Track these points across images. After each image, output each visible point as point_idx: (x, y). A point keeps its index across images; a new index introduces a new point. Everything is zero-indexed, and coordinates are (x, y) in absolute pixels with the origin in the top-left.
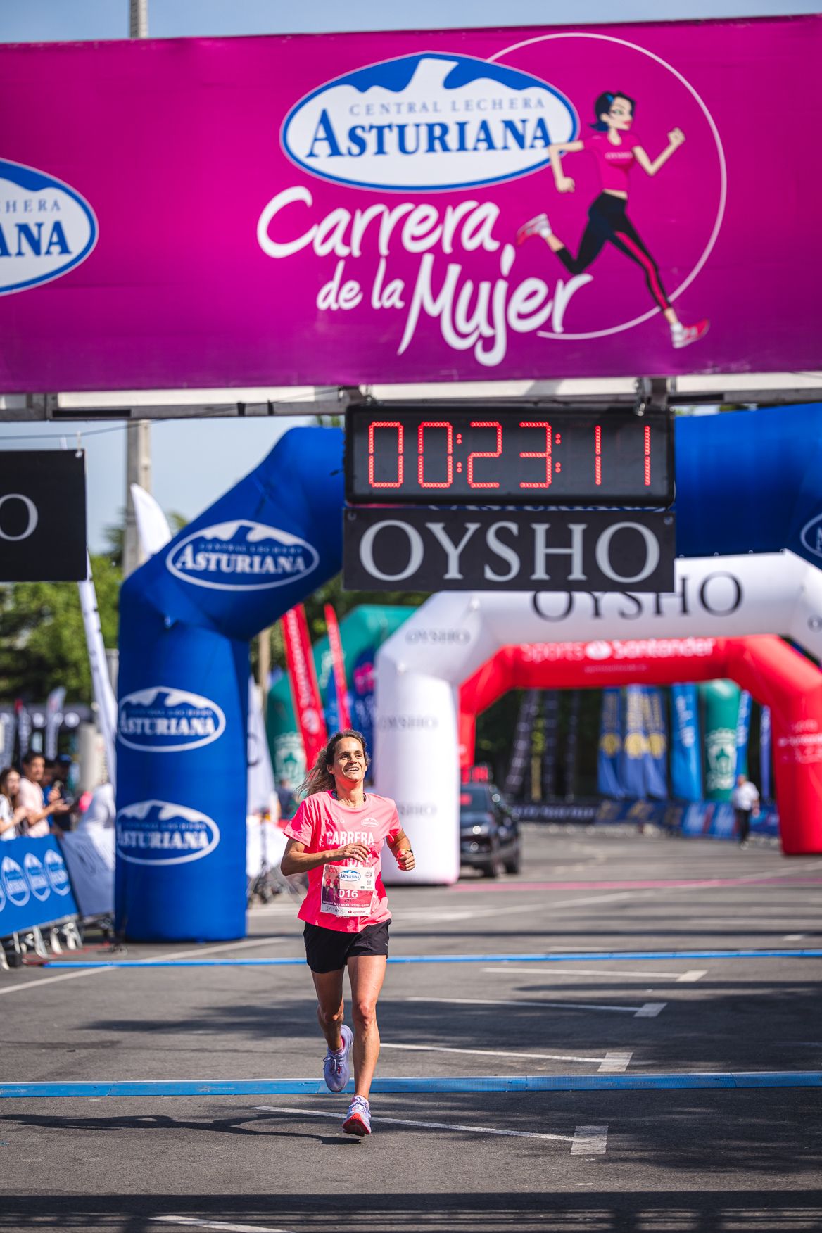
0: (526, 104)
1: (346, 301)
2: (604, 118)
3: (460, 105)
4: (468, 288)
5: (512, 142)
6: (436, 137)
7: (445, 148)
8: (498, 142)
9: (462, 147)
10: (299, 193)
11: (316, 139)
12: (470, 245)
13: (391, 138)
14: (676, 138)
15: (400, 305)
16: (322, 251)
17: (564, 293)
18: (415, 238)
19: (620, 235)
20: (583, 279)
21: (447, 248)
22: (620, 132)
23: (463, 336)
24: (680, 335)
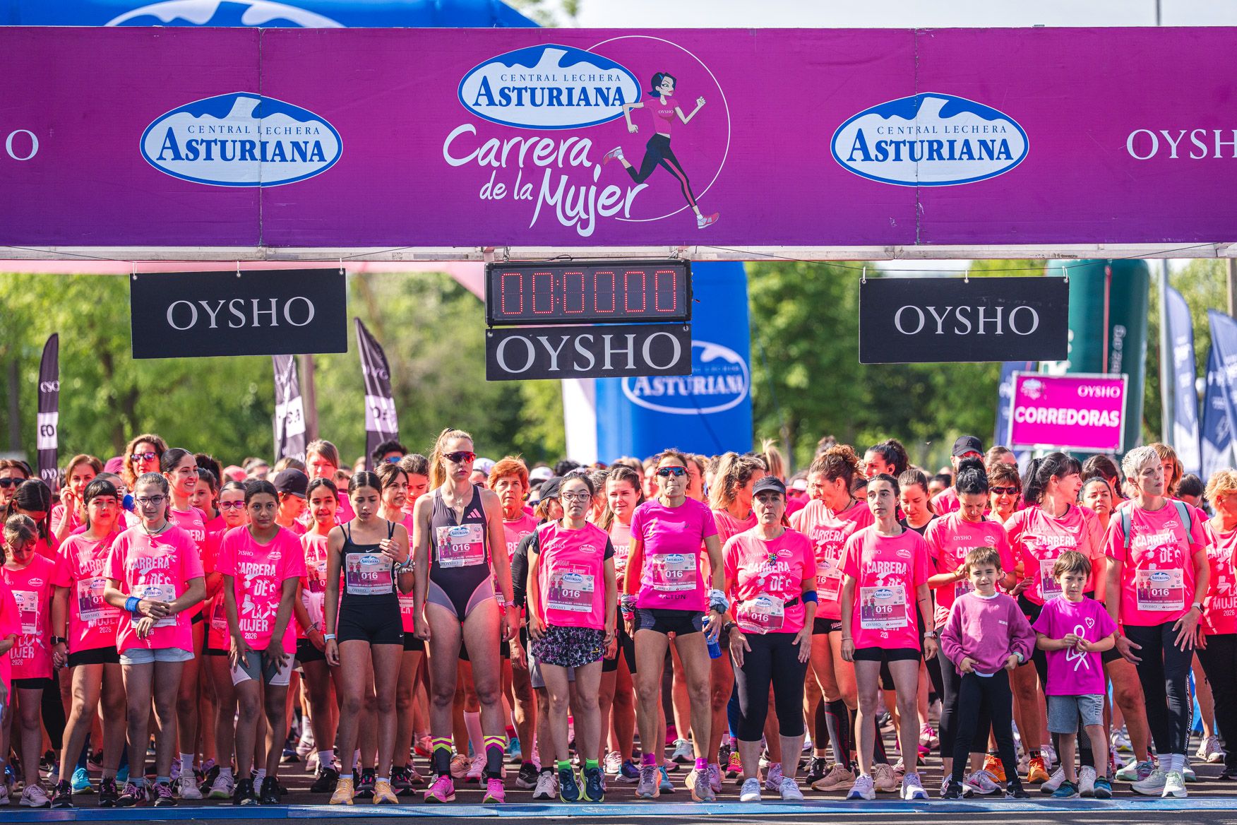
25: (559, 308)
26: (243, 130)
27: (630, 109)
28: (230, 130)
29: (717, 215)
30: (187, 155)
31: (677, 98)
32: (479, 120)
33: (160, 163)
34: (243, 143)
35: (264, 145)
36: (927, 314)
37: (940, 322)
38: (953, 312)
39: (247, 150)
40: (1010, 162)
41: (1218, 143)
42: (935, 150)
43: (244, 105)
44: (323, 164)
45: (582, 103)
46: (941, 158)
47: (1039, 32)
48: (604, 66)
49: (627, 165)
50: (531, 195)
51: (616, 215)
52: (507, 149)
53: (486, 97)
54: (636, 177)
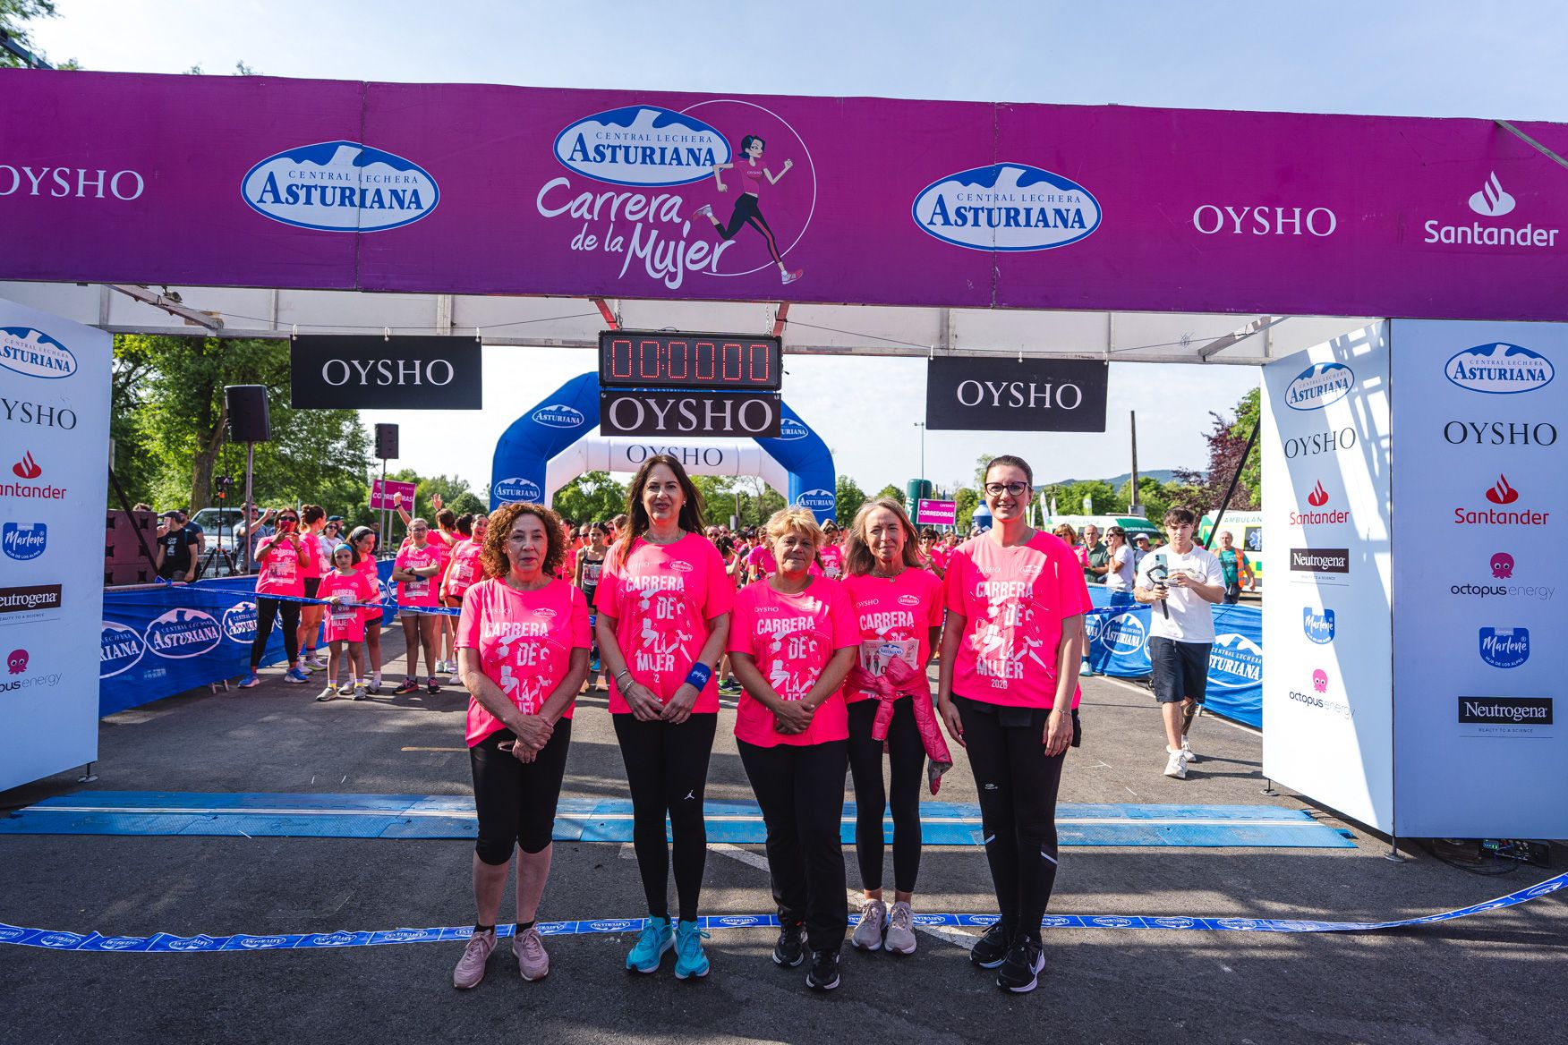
0: (701, 139)
1: (588, 246)
2: (747, 150)
4: (662, 243)
5: (692, 161)
6: (648, 156)
7: (653, 162)
8: (684, 161)
9: (662, 162)
10: (563, 181)
11: (575, 150)
12: (665, 219)
13: (620, 154)
14: (788, 164)
15: (620, 250)
16: (575, 215)
17: (718, 251)
18: (631, 213)
19: (754, 219)
20: (731, 242)
21: (651, 220)
22: (755, 159)
23: (658, 271)
24: (786, 277)
25: (664, 373)
26: (344, 177)
27: (720, 169)
28: (331, 176)
29: (801, 272)
30: (287, 199)
31: (764, 160)
32: (575, 176)
33: (260, 205)
34: (343, 190)
35: (363, 192)
36: (986, 389)
37: (996, 395)
38: (1008, 387)
39: (347, 196)
40: (1083, 231)
41: (1280, 220)
42: (1012, 217)
43: (346, 154)
44: (420, 212)
45: (675, 162)
46: (1017, 224)
47: (1114, 110)
48: (697, 128)
49: (715, 222)
50: (621, 247)
51: (704, 269)
52: (599, 202)
53: (580, 153)
54: (724, 234)
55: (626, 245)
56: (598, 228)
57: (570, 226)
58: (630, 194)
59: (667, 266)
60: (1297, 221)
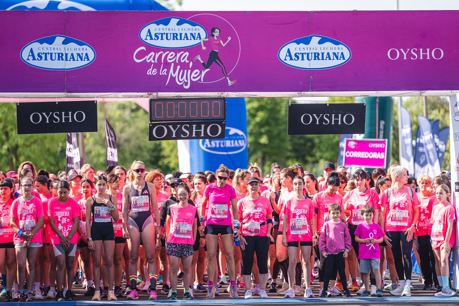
0: (196, 29)
1: (154, 73)
2: (213, 33)
3: (180, 29)
4: (182, 71)
5: (192, 38)
6: (175, 36)
7: (177, 39)
8: (189, 38)
9: (181, 39)
10: (143, 48)
11: (147, 36)
12: (182, 61)
13: (164, 36)
14: (229, 38)
15: (166, 74)
16: (148, 61)
17: (203, 73)
18: (170, 59)
19: (217, 60)
20: (208, 70)
21: (177, 62)
22: (217, 37)
23: (180, 82)
24: (230, 83)
25: (177, 115)
26: (59, 49)
27: (203, 41)
28: (54, 49)
29: (236, 81)
30: (38, 58)
31: (220, 37)
32: (147, 45)
33: (28, 61)
34: (59, 54)
35: (66, 55)
36: (313, 117)
37: (318, 120)
38: (322, 116)
39: (60, 56)
40: (344, 61)
41: (421, 54)
43: (59, 40)
44: (89, 62)
45: (185, 39)
47: (355, 13)
48: (194, 25)
49: (202, 62)
50: (166, 73)
51: (198, 81)
52: (157, 56)
53: (149, 37)
54: (205, 66)
55: (168, 72)
56: (157, 66)
57: (147, 65)
58: (169, 52)
59: (184, 80)
60: (428, 54)
